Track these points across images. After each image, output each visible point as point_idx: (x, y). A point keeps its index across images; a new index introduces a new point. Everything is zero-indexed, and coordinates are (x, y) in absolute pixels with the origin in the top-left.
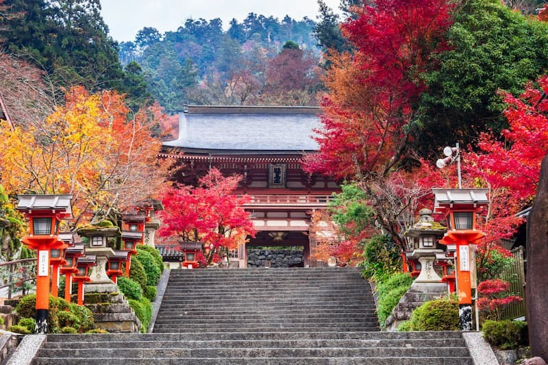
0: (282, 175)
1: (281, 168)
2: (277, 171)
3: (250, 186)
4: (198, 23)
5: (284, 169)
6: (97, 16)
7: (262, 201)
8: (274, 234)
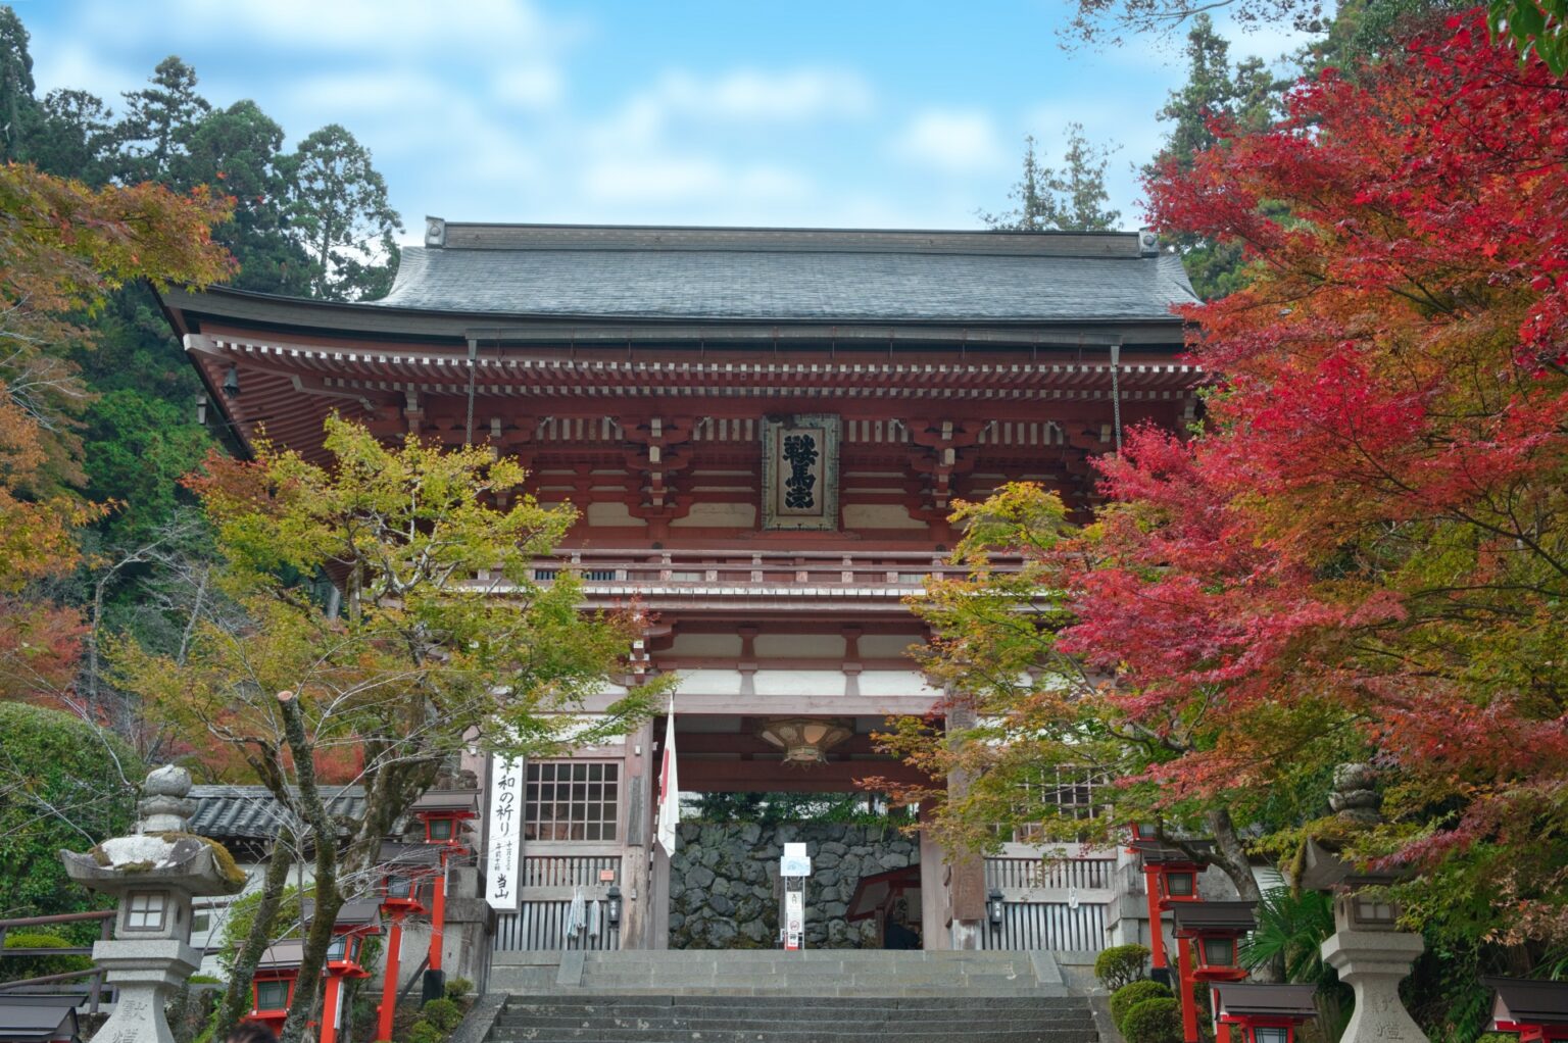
0: (823, 470)
1: (814, 435)
2: (801, 453)
3: (678, 523)
5: (831, 443)
7: (727, 575)
8: (788, 732)
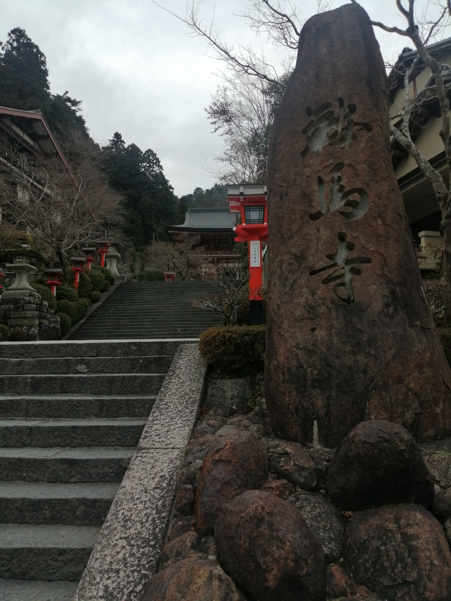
4: (220, 185)
6: (161, 173)
7: (225, 254)
